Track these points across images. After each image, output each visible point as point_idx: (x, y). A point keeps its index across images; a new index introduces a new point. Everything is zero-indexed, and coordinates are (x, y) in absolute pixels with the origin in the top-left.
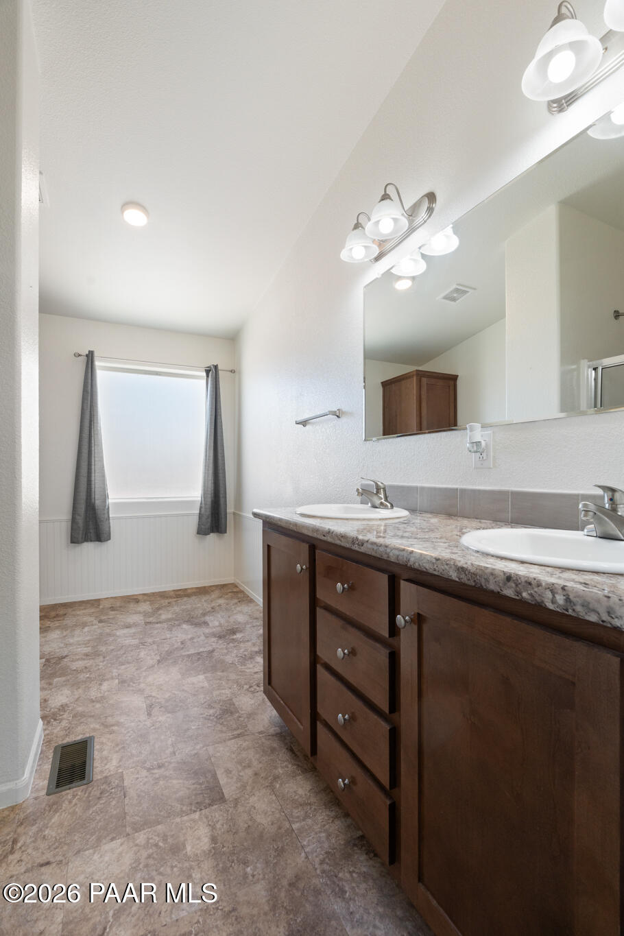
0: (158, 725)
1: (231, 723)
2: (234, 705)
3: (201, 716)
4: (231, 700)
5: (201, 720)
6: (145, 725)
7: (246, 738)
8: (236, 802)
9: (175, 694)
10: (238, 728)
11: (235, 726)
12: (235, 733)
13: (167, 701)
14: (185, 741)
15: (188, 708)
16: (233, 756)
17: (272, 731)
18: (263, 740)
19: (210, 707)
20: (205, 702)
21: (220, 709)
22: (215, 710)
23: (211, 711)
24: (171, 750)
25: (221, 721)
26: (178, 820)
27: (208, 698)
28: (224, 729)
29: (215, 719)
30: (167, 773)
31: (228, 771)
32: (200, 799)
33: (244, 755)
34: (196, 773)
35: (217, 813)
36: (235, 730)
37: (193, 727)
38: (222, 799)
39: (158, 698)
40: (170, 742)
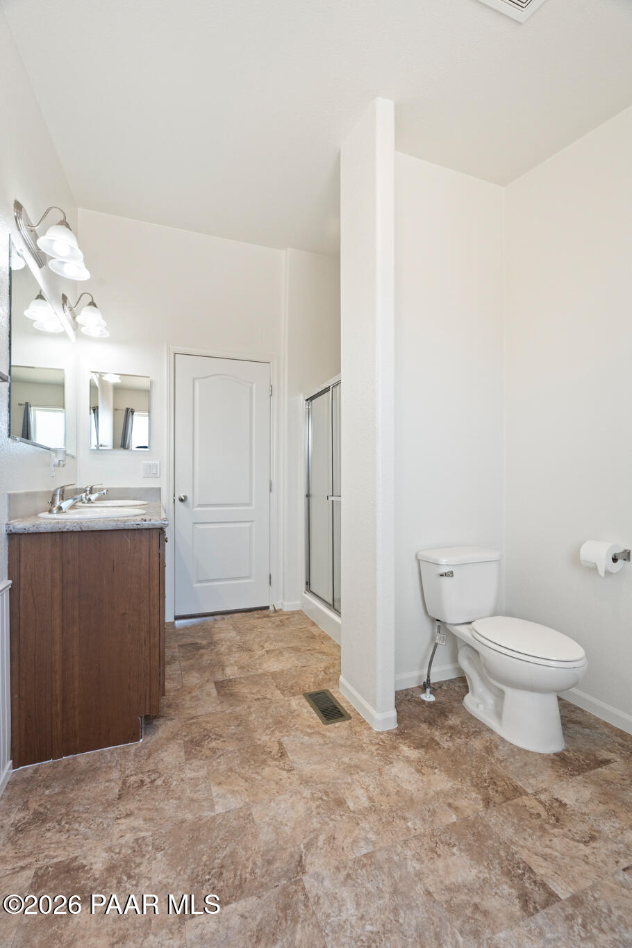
0: (268, 732)
1: (196, 730)
2: (186, 752)
3: (225, 739)
4: (187, 760)
5: (225, 735)
6: (281, 732)
7: (187, 716)
8: (208, 681)
9: (257, 773)
10: (191, 724)
11: (194, 727)
12: (194, 720)
13: (264, 761)
14: (240, 715)
15: (239, 750)
16: (202, 703)
17: (162, 720)
18: (173, 714)
19: (213, 750)
20: (219, 757)
21: (202, 746)
22: (208, 746)
23: (213, 744)
24: (252, 710)
25: (205, 733)
26: (242, 676)
27: (214, 763)
28: (204, 724)
29: (211, 735)
30: (252, 696)
31: (209, 695)
32: (229, 683)
33: (194, 704)
34: (232, 695)
35: (220, 677)
36: (194, 723)
37: (233, 727)
38: (216, 683)
39: (277, 766)
40: (254, 716)
